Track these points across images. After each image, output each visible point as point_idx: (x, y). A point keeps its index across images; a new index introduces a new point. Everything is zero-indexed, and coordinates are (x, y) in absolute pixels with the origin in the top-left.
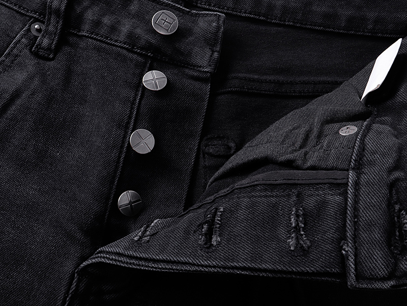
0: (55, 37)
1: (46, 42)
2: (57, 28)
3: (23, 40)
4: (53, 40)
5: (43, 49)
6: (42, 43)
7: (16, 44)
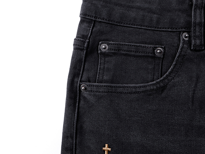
0: (202, 37)
1: (198, 42)
2: (201, 33)
3: (185, 46)
4: (202, 39)
5: (198, 46)
6: (196, 43)
7: (182, 49)
